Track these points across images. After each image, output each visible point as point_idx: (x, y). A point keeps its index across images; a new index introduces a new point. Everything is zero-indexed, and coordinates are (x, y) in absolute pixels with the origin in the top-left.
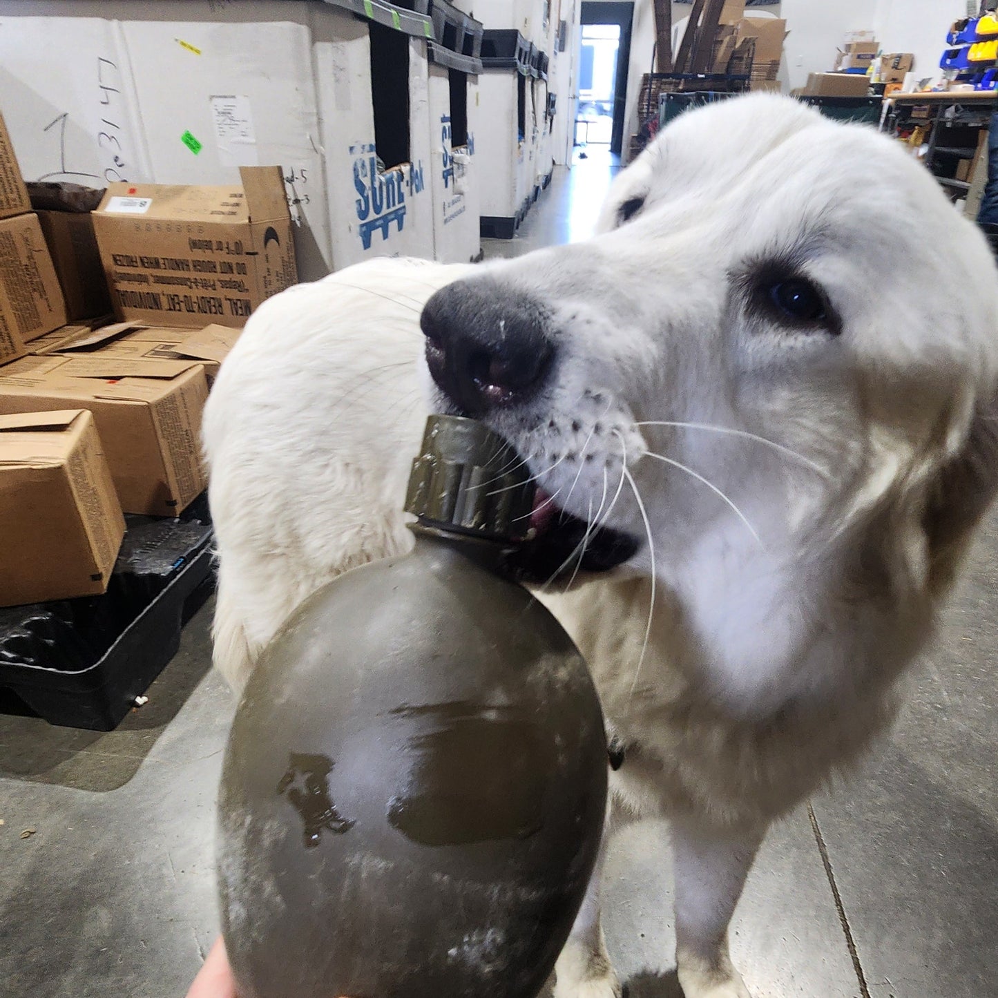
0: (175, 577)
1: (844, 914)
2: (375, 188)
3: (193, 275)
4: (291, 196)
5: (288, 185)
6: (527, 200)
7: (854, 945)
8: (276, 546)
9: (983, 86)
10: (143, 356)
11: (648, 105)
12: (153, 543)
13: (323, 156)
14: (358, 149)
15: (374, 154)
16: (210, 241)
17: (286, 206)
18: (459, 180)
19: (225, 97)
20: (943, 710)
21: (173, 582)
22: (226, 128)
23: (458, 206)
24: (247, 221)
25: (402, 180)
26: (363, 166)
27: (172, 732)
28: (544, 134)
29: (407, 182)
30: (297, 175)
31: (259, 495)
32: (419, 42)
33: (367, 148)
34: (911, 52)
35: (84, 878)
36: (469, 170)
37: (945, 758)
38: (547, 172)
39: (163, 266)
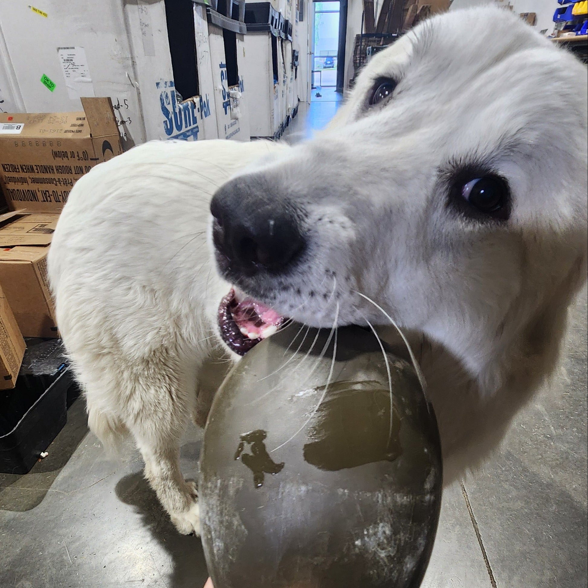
0: (59, 376)
1: (489, 564)
2: (176, 113)
3: (57, 176)
4: (118, 119)
5: (116, 111)
6: (282, 125)
7: (495, 582)
8: (104, 348)
9: (581, 33)
10: (27, 232)
11: (360, 57)
12: (45, 355)
13: (138, 89)
14: (162, 85)
15: (174, 88)
16: (66, 152)
17: (115, 126)
18: (234, 109)
19: (68, 48)
20: (551, 438)
21: (58, 379)
22: (70, 71)
23: (235, 128)
24: (89, 136)
25: (195, 108)
26: (167, 97)
27: (65, 472)
28: (291, 79)
29: (198, 109)
30: (122, 103)
31: (88, 312)
32: (200, 7)
33: (169, 84)
34: (534, 12)
35: (14, 564)
36: (241, 102)
37: (552, 468)
38: (295, 106)
39: (36, 171)
